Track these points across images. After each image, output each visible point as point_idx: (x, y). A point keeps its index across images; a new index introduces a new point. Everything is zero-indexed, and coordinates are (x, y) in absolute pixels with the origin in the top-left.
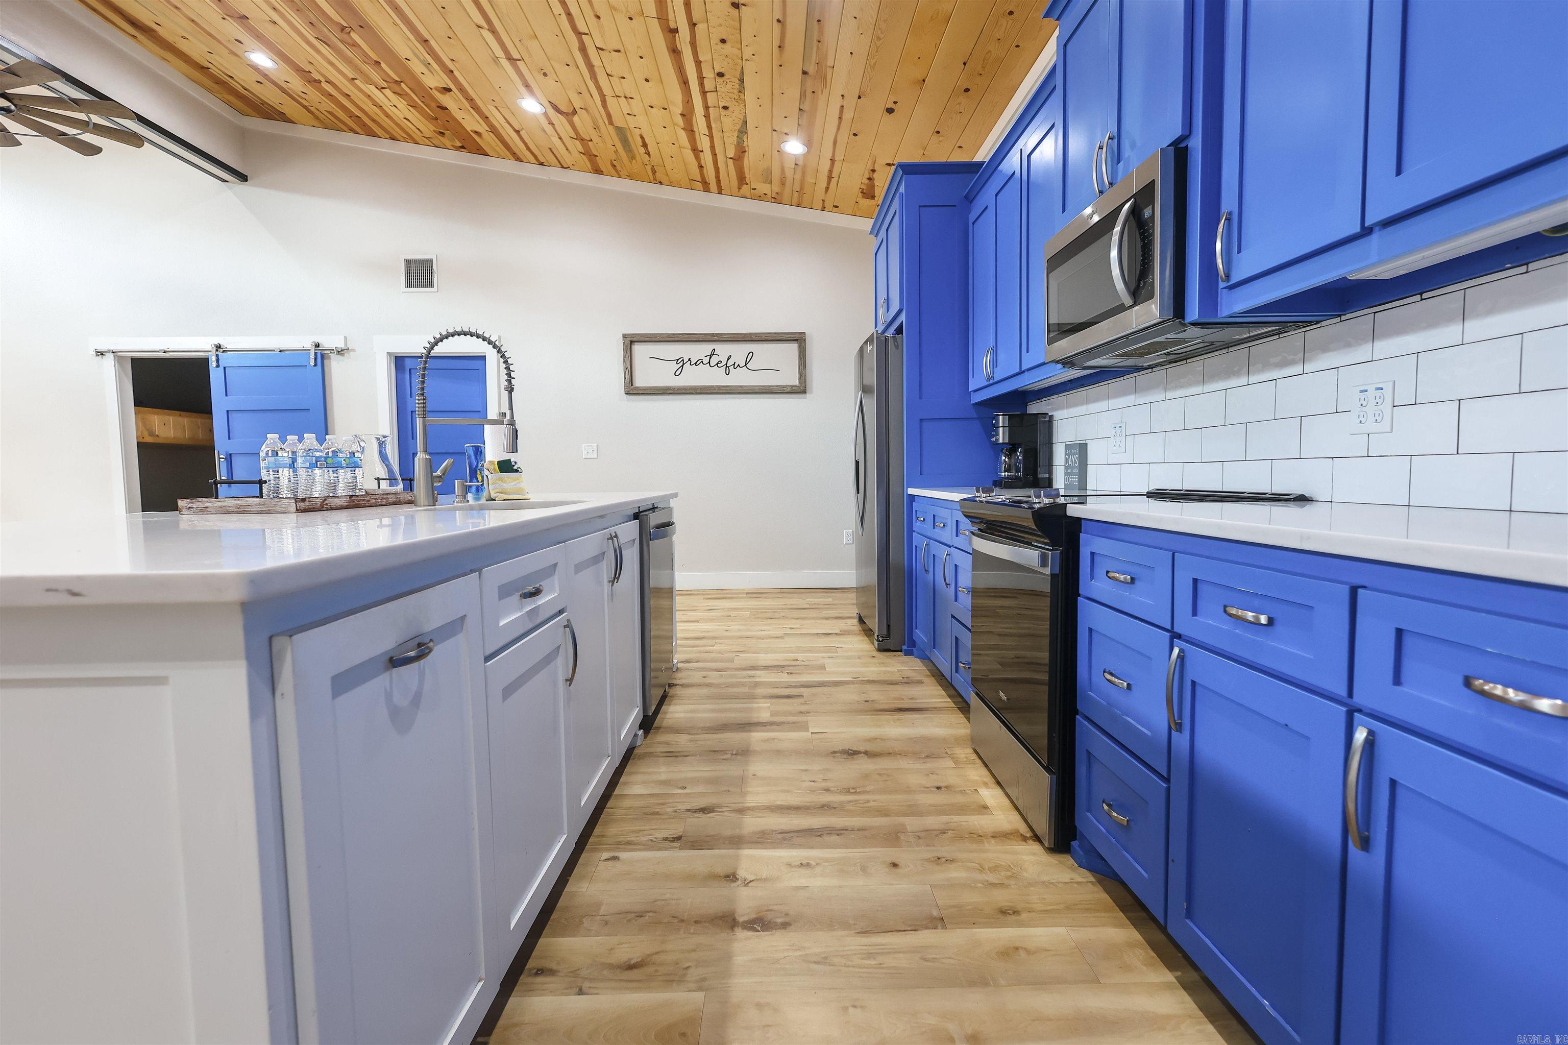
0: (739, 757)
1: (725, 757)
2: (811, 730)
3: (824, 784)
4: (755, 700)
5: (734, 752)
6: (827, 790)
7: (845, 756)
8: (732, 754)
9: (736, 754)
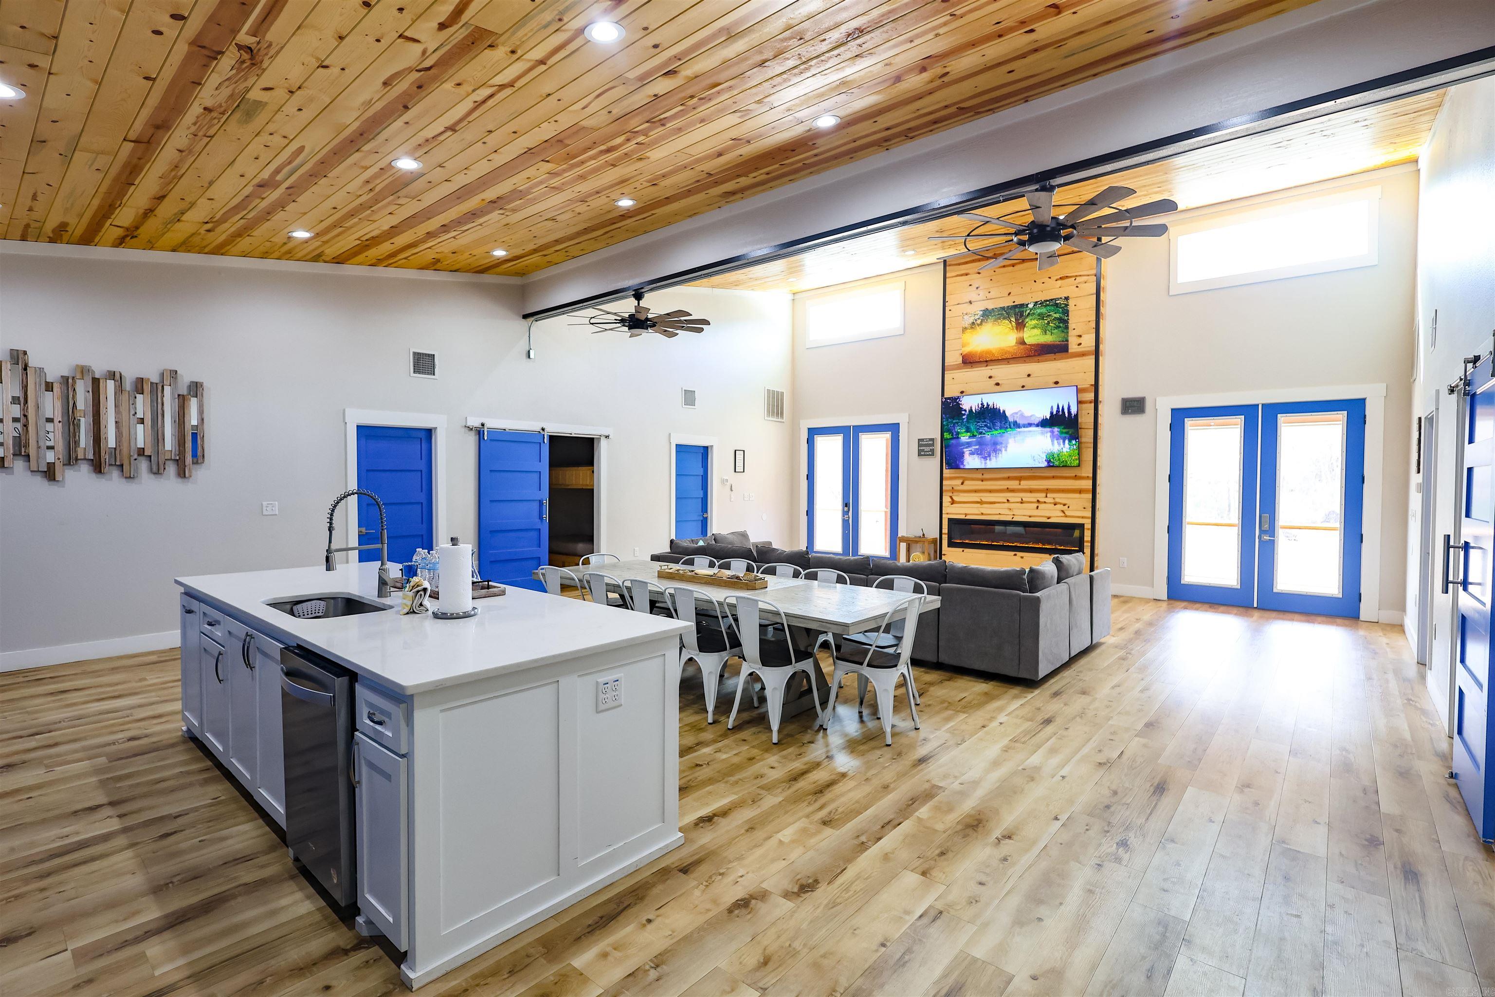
0: (162, 883)
1: (179, 878)
2: (68, 954)
3: (46, 894)
4: (187, 973)
5: (170, 885)
6: (42, 890)
7: (14, 934)
8: (172, 882)
9: (168, 884)
